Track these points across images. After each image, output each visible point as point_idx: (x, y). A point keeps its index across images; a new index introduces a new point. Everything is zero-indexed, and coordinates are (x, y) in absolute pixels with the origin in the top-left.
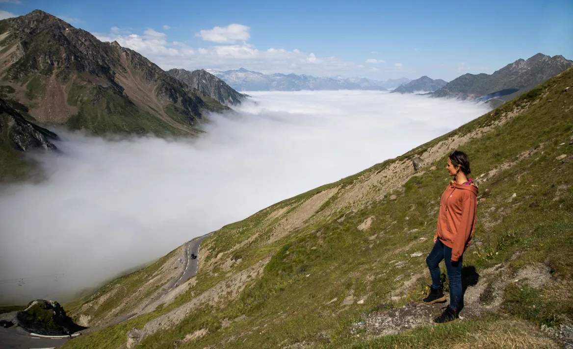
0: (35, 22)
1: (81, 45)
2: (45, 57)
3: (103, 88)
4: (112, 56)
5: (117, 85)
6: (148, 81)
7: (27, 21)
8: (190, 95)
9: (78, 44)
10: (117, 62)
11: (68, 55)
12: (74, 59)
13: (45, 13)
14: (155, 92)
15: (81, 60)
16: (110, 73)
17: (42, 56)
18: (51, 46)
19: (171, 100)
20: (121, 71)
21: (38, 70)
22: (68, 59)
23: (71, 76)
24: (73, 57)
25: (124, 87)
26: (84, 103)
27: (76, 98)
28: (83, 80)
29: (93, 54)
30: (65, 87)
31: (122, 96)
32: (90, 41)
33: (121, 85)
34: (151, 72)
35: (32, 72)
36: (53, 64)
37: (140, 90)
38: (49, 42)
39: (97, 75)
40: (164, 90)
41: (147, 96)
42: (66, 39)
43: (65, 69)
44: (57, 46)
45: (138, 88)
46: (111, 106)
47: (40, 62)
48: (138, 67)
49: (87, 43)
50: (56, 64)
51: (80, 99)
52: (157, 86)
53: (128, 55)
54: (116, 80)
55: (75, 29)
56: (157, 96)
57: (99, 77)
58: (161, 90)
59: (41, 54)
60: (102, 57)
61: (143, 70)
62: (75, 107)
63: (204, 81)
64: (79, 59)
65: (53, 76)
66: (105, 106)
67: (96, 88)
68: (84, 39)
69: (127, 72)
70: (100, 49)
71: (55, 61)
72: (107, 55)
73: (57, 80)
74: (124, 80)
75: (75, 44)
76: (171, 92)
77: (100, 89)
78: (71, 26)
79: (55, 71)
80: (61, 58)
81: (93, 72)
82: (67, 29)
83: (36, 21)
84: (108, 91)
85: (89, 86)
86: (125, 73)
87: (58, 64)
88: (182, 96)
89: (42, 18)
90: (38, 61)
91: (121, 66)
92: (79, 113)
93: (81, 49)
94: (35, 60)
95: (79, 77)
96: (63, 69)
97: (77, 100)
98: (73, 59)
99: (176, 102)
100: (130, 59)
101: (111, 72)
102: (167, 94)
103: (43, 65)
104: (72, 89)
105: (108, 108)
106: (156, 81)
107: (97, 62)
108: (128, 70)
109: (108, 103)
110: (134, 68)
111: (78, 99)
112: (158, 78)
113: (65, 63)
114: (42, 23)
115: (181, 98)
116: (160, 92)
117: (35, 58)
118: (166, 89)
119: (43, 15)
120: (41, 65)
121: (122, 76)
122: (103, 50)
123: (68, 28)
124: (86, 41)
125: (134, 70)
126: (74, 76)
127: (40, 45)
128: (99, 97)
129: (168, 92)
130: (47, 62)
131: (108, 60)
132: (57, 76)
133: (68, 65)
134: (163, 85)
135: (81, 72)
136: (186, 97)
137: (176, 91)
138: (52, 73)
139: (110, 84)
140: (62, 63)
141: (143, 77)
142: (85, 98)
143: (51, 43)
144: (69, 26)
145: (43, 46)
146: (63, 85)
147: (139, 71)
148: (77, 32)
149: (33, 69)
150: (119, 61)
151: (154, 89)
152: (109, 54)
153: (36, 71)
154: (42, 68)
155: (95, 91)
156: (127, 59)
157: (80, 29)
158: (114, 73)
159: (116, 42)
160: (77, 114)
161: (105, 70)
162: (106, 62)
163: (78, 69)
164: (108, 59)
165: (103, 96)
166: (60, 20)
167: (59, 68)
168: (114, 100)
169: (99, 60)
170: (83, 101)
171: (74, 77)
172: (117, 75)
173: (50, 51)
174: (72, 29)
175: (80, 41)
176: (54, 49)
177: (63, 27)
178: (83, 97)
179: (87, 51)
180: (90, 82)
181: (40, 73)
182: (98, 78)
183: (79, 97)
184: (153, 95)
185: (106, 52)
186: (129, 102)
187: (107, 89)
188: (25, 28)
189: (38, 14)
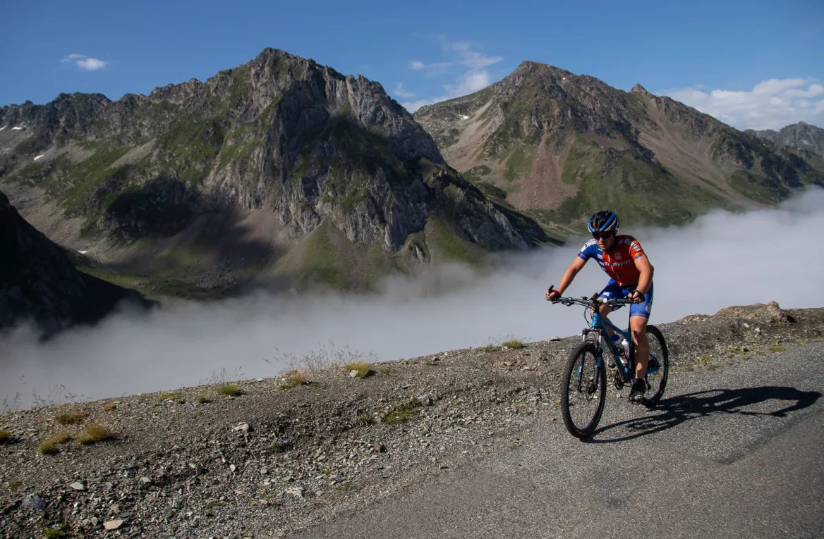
0: (521, 78)
1: (584, 96)
2: (531, 118)
3: (617, 151)
4: (634, 107)
5: (642, 148)
6: (696, 137)
7: (511, 79)
8: (778, 153)
9: (580, 96)
10: (642, 115)
11: (562, 110)
12: (571, 115)
13: (533, 63)
14: (709, 153)
15: (583, 115)
16: (630, 132)
17: (526, 118)
18: (538, 101)
19: (741, 163)
20: (649, 127)
21: (521, 138)
22: (564, 116)
23: (567, 140)
24: (569, 112)
25: (654, 151)
26: (586, 177)
27: (575, 171)
28: (585, 143)
29: (602, 108)
30: (558, 157)
31: (650, 163)
32: (599, 89)
33: (649, 147)
34: (701, 122)
35: (514, 142)
36: (541, 127)
37: (682, 153)
38: (536, 96)
39: (608, 134)
40: (725, 147)
41: (696, 162)
42: (561, 90)
43: (559, 130)
44: (547, 100)
45: (679, 151)
46: (631, 180)
47: (524, 127)
48: (678, 117)
49: (593, 94)
50: (545, 126)
51: (580, 172)
52: (713, 142)
53: (660, 102)
54: (640, 141)
55: (576, 76)
56: (714, 158)
57: (611, 137)
58: (720, 149)
59: (525, 115)
60: (618, 110)
61: (685, 121)
62: (574, 185)
63: (805, 142)
64: (580, 114)
65: (542, 144)
66: (619, 178)
67: (605, 152)
68: (588, 89)
69: (659, 129)
70: (615, 99)
71: (544, 122)
72: (625, 107)
73: (547, 149)
74: (654, 141)
75: (576, 96)
76: (740, 149)
77: (612, 153)
78: (569, 74)
79: (545, 137)
80: (553, 116)
81: (600, 131)
82: (564, 79)
83: (523, 76)
84: (625, 156)
85: (595, 151)
86: (655, 130)
87: (549, 125)
88: (761, 155)
89: (529, 70)
90: (522, 126)
91: (648, 119)
92: (578, 192)
93: (584, 103)
94: (518, 126)
95: (579, 140)
96: (555, 131)
97: (575, 175)
98: (569, 115)
99: (750, 165)
100: (664, 106)
101: (633, 131)
102: (731, 154)
103: (528, 130)
104: (569, 159)
105: (625, 181)
106: (710, 135)
107: (609, 117)
108: (660, 124)
109: (625, 175)
110: (671, 120)
111: (577, 172)
112: (714, 130)
113: (558, 122)
114: (530, 77)
115: (761, 158)
116: (719, 153)
117: (517, 122)
118: (731, 145)
119: (531, 66)
120: (525, 130)
121: (651, 135)
122: (618, 100)
123: (565, 76)
124: (591, 89)
125: (671, 123)
126: (571, 140)
127: (524, 103)
128: (609, 166)
129: (735, 151)
130: (534, 125)
131: (627, 114)
132: (548, 143)
133: (563, 125)
134: (724, 140)
135: (581, 133)
136: (770, 156)
137: (748, 147)
138: (540, 140)
139: (628, 147)
140: (555, 123)
141: (687, 132)
142: (589, 171)
143: (538, 97)
144: (567, 73)
145: (528, 103)
146: (556, 154)
147: (679, 124)
148: (577, 80)
149: (516, 138)
150: (645, 113)
151: (707, 150)
152: (629, 104)
153: (519, 140)
154: (527, 134)
155: (604, 157)
156: (659, 108)
157: (583, 75)
158: (638, 132)
159: (639, 85)
160: (576, 195)
161: (622, 128)
162: (625, 116)
163: (577, 129)
164: (627, 111)
165: (617, 164)
166: (554, 68)
167: (550, 131)
168: (635, 169)
169: (612, 115)
170: (584, 175)
171: (572, 142)
172: (642, 134)
173: (537, 109)
174: (571, 76)
175: (583, 91)
176: (542, 104)
177: (558, 76)
178: (585, 168)
179: (593, 104)
180: (595, 144)
181: (524, 142)
182: (609, 140)
183: (579, 169)
184: (706, 160)
185: (624, 103)
186: (664, 171)
187: (624, 152)
188: (509, 89)
189: (525, 66)
